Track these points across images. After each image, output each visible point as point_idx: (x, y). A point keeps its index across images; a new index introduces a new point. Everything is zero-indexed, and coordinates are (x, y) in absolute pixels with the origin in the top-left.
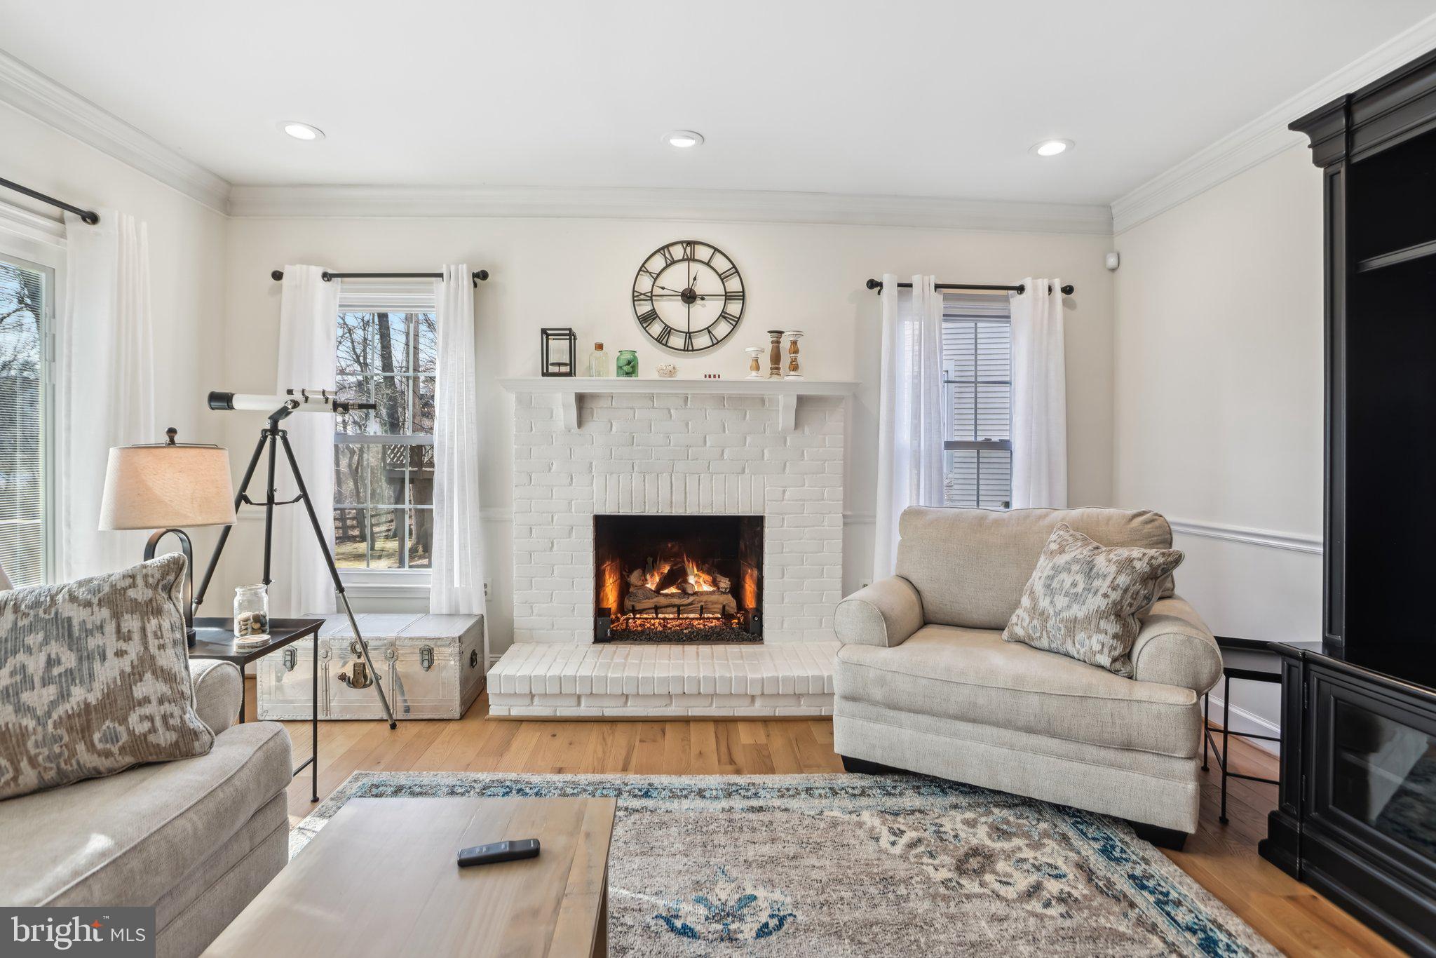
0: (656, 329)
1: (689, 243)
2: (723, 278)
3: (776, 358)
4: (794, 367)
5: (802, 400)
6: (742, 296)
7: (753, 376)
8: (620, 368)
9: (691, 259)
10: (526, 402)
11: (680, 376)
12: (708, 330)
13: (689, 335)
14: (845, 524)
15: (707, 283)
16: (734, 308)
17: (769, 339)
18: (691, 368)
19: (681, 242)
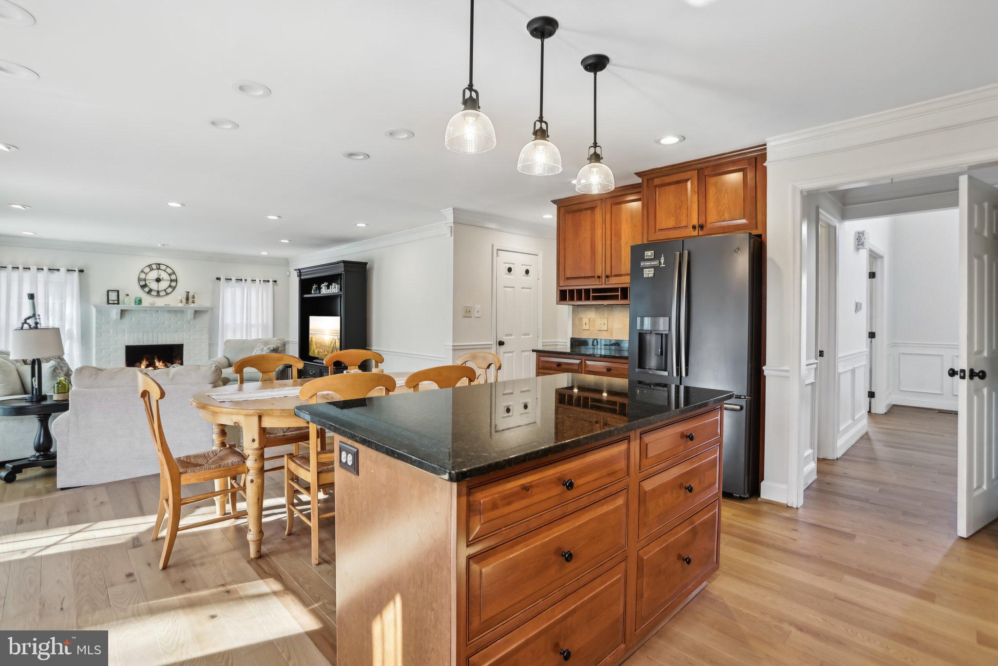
0: (147, 289)
1: (159, 264)
2: (170, 275)
3: (187, 299)
4: (193, 302)
5: (196, 312)
6: (176, 281)
7: (180, 305)
8: (135, 302)
9: (159, 269)
10: (99, 311)
11: (156, 305)
12: (165, 290)
13: (158, 292)
14: (209, 346)
15: (164, 275)
16: (173, 284)
17: (186, 294)
18: (160, 302)
19: (156, 264)
